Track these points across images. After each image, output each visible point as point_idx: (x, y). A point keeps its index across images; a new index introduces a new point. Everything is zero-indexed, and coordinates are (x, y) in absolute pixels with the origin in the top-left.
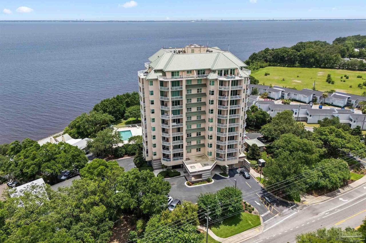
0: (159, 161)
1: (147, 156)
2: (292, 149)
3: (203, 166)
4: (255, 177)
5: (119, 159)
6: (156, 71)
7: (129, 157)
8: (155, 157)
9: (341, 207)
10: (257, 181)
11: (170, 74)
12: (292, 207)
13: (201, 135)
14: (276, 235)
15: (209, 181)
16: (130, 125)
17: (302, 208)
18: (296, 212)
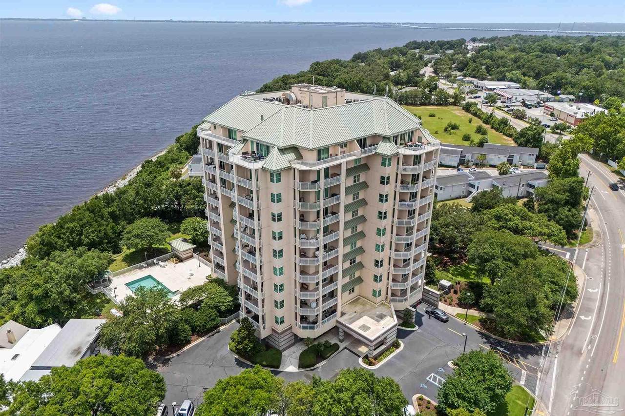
0: (289, 331)
1: (264, 328)
2: (514, 258)
3: (378, 321)
4: (454, 314)
5: (185, 349)
6: (283, 151)
7: (203, 339)
8: (280, 328)
9: (594, 331)
10: (461, 321)
11: (315, 154)
12: (543, 352)
13: (356, 262)
14: (569, 411)
15: (396, 345)
16: (142, 264)
17: (555, 350)
18: (556, 360)
